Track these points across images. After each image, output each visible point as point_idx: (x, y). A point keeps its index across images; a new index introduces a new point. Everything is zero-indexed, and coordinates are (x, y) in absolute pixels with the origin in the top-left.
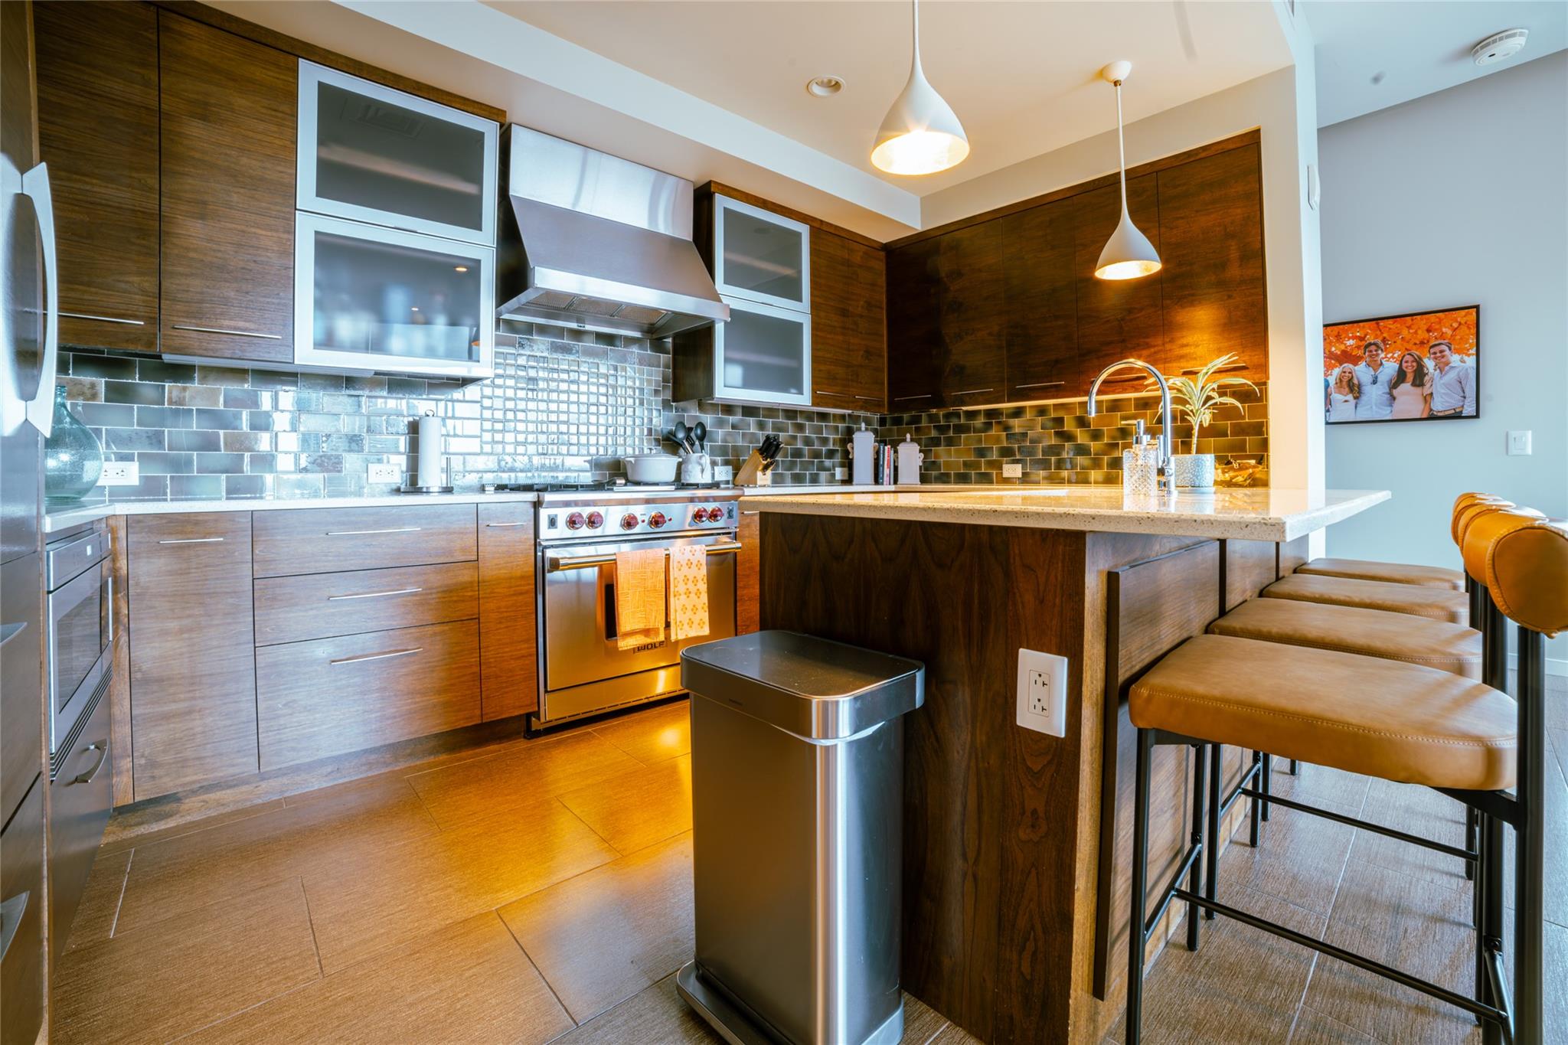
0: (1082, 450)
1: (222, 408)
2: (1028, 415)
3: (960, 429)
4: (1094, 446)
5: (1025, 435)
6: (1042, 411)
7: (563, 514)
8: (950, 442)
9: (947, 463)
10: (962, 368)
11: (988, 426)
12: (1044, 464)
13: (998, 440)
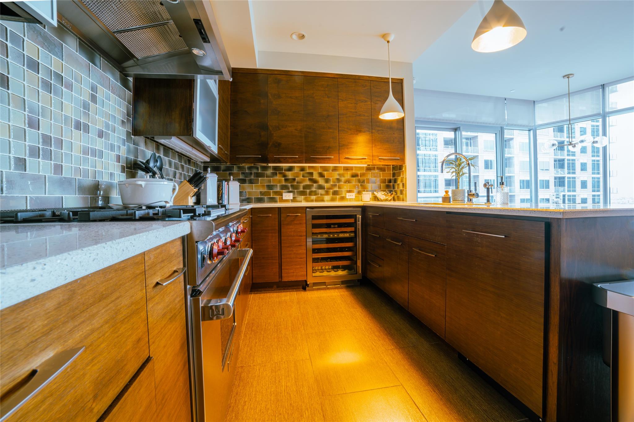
0: (321, 187)
2: (296, 170)
3: (258, 175)
4: (326, 185)
5: (294, 179)
6: (302, 169)
8: (251, 182)
9: (249, 193)
10: (279, 144)
11: (274, 174)
12: (303, 193)
13: (280, 181)
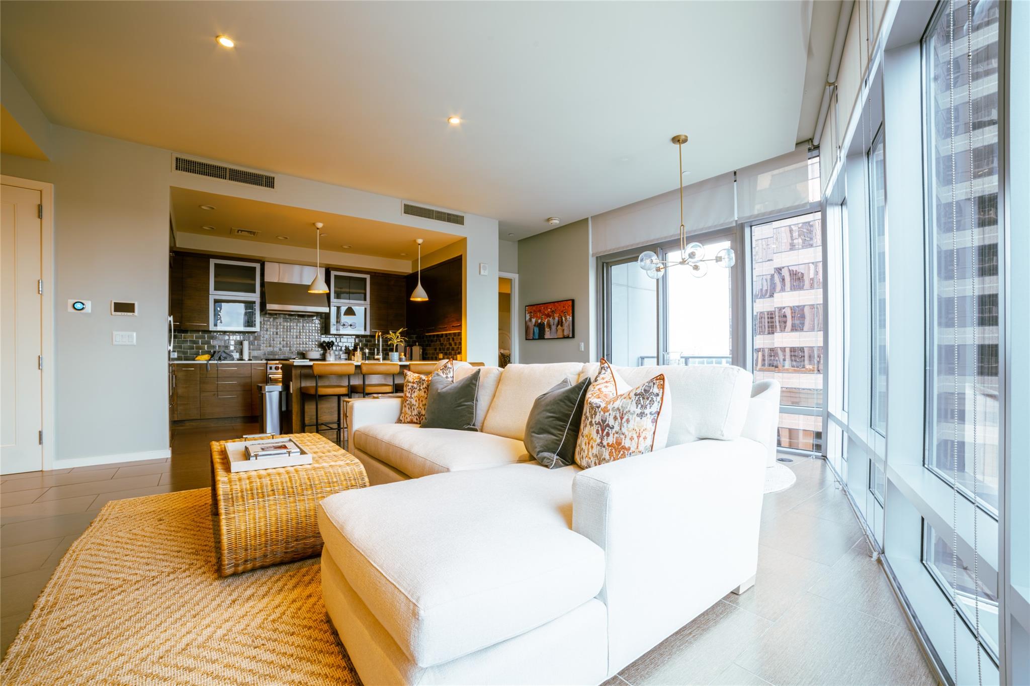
1: (195, 339)
7: (274, 366)
